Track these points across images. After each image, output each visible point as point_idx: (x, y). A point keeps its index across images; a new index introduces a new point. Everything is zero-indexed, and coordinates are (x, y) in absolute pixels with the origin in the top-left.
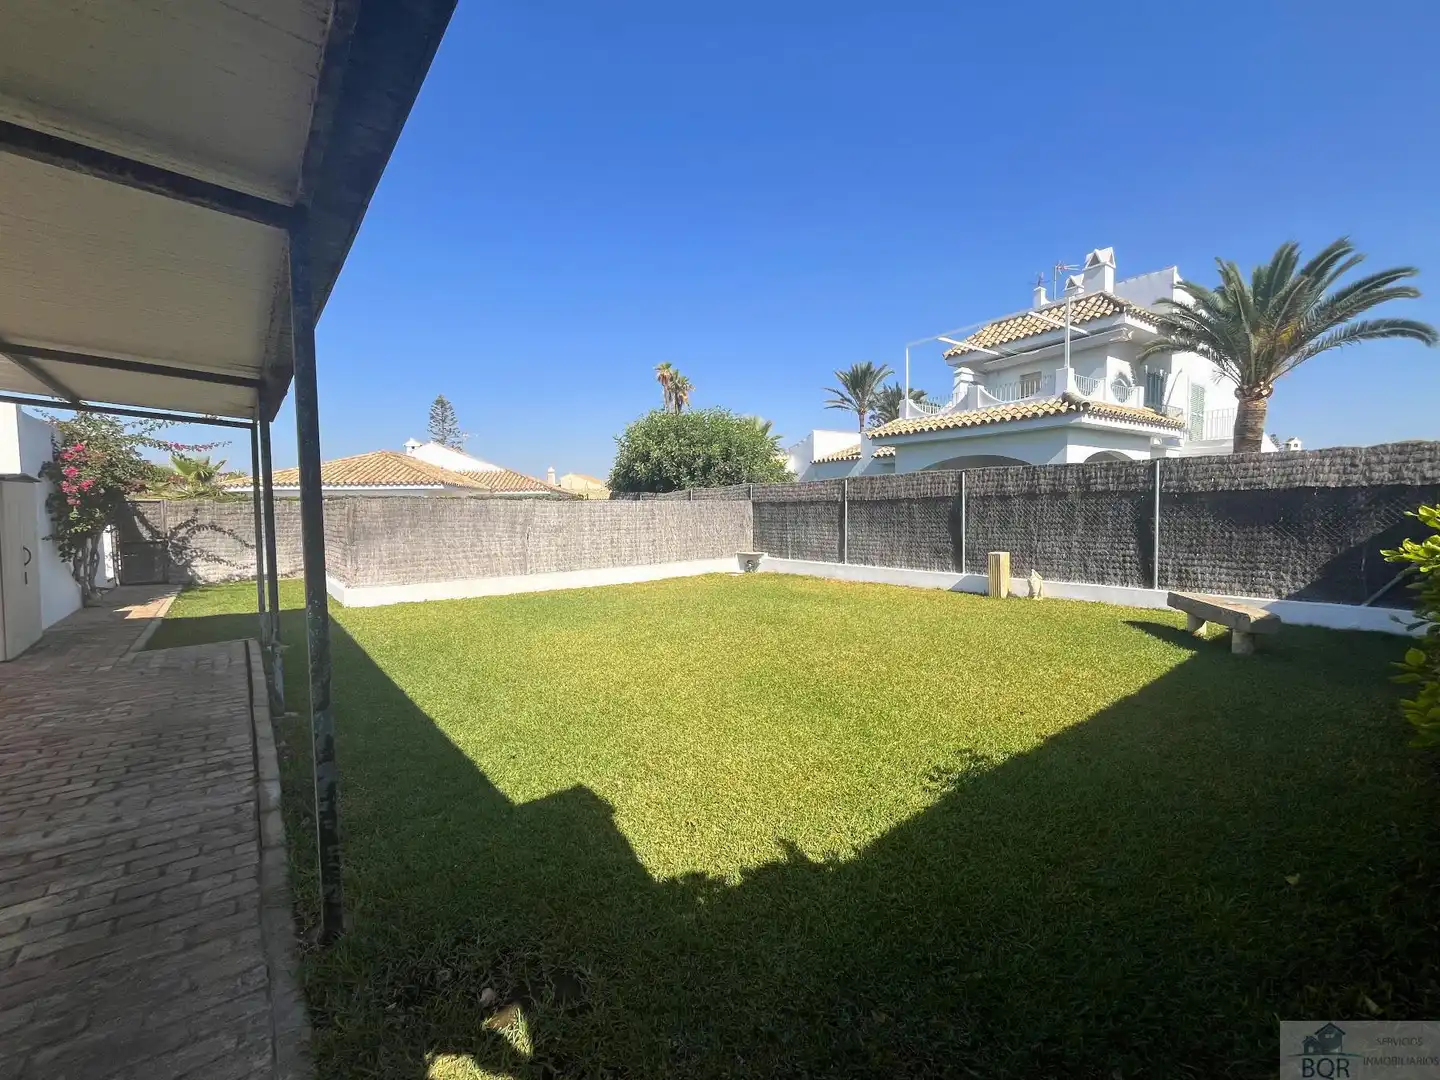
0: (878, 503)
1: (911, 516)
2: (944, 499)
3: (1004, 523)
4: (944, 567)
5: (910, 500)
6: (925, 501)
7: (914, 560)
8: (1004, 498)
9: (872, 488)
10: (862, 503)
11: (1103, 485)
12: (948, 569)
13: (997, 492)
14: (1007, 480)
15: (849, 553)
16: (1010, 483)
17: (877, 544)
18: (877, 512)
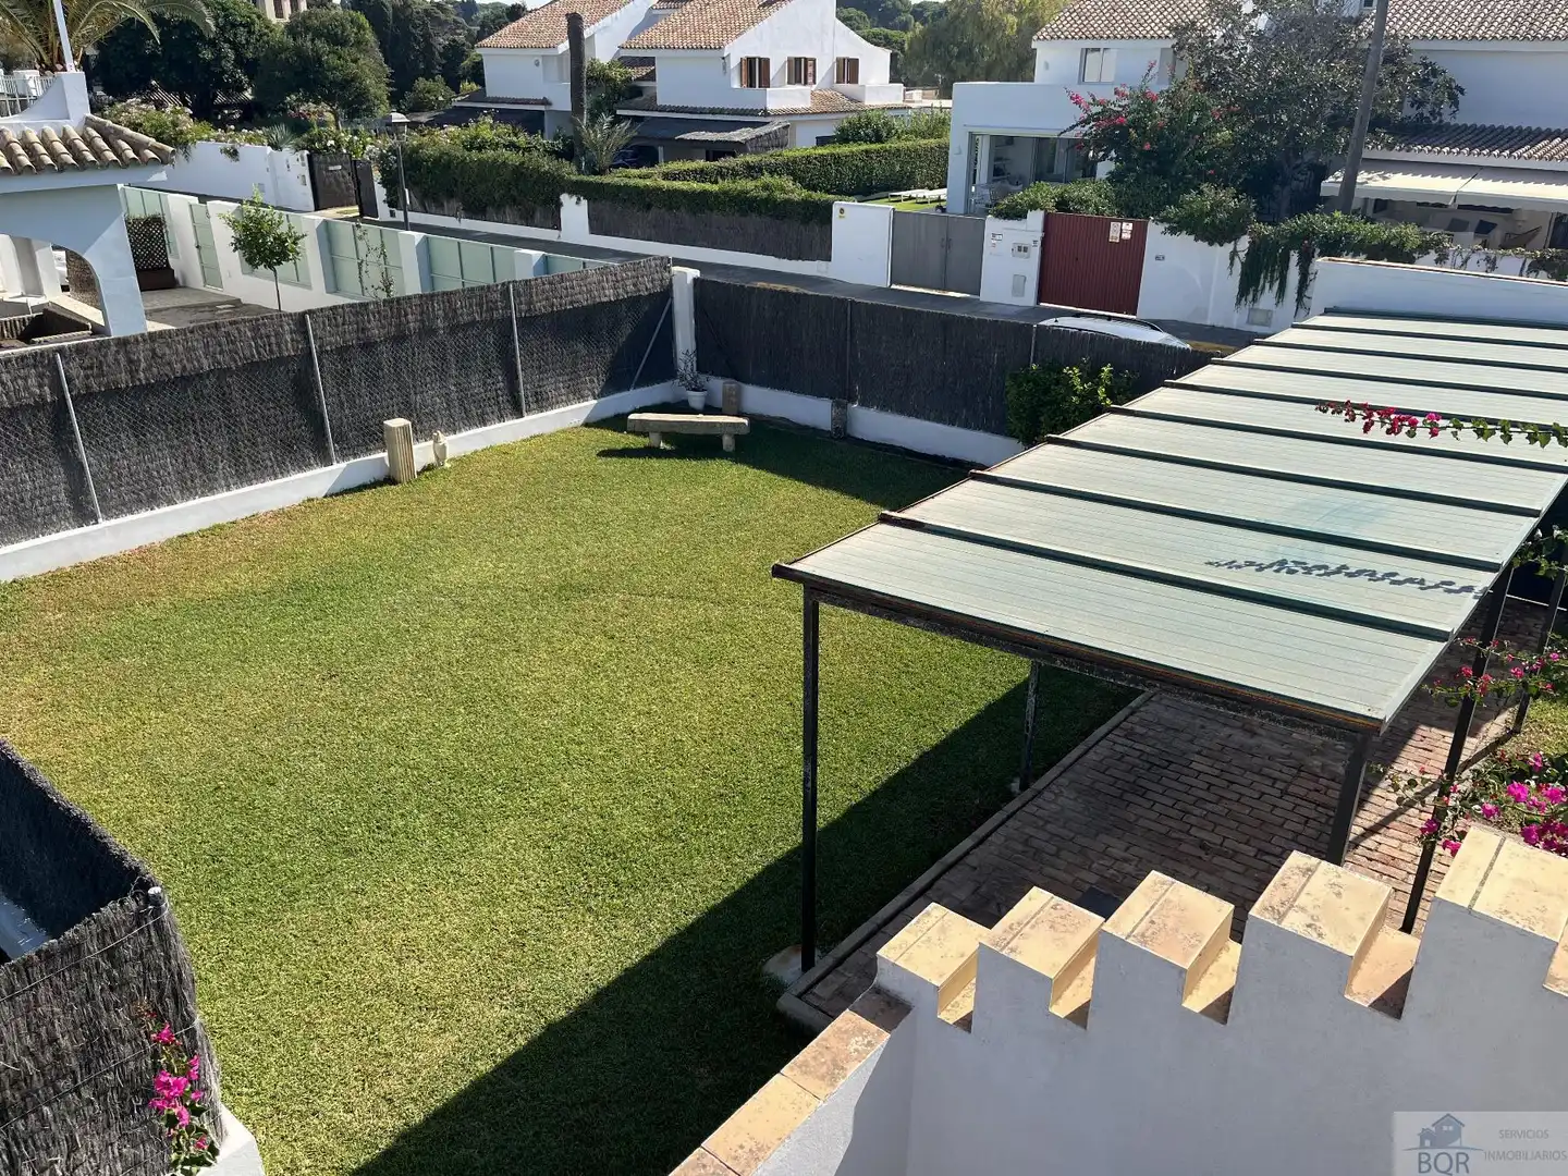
0: (148, 389)
1: (224, 399)
2: (281, 360)
3: (374, 379)
4: (302, 464)
5: (221, 373)
6: (251, 367)
7: (246, 469)
8: (368, 346)
9: (130, 361)
10: (113, 393)
11: (468, 315)
12: (309, 466)
13: (359, 339)
14: (369, 322)
15: (103, 498)
16: (373, 324)
17: (166, 462)
18: (151, 406)
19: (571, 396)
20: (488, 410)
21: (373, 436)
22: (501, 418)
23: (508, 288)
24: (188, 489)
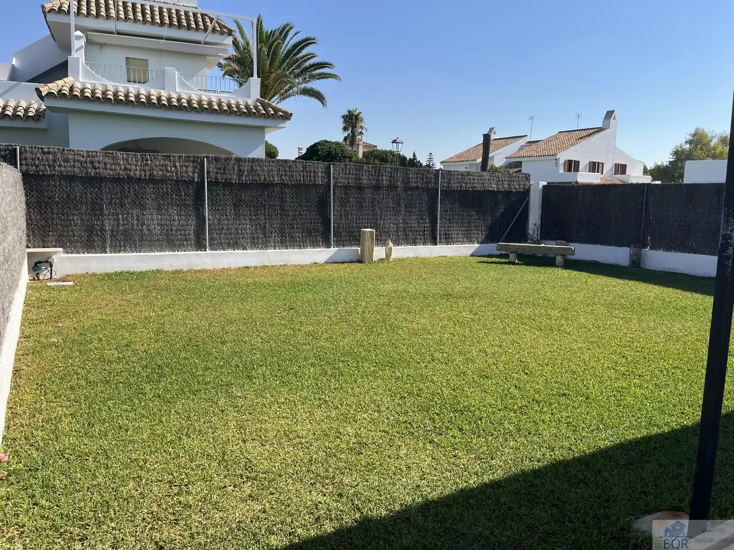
0: (244, 186)
1: (282, 200)
2: (315, 186)
3: (360, 205)
4: (315, 244)
5: (283, 185)
6: (298, 186)
7: (287, 240)
8: (360, 188)
9: (240, 170)
10: (228, 185)
11: (415, 183)
12: (319, 246)
13: (355, 183)
14: (363, 175)
15: (211, 239)
16: (364, 177)
17: (248, 226)
18: (246, 196)
19: (465, 240)
20: (419, 237)
21: (354, 238)
22: (424, 243)
23: (439, 173)
24: (255, 244)
